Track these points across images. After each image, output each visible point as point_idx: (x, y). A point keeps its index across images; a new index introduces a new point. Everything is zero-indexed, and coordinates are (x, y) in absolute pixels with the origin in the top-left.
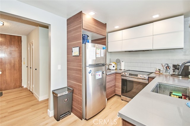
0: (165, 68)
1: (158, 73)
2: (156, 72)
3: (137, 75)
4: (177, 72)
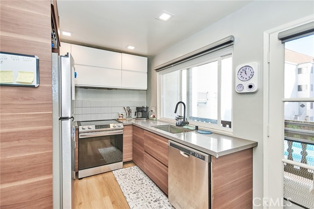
0: (127, 112)
1: (122, 118)
3: (108, 126)
4: (140, 114)
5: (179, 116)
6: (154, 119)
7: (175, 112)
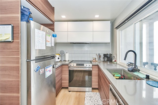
0: (98, 57)
1: (95, 61)
2: (94, 61)
3: (83, 65)
4: (106, 59)
5: (131, 63)
6: (115, 62)
7: (125, 59)
